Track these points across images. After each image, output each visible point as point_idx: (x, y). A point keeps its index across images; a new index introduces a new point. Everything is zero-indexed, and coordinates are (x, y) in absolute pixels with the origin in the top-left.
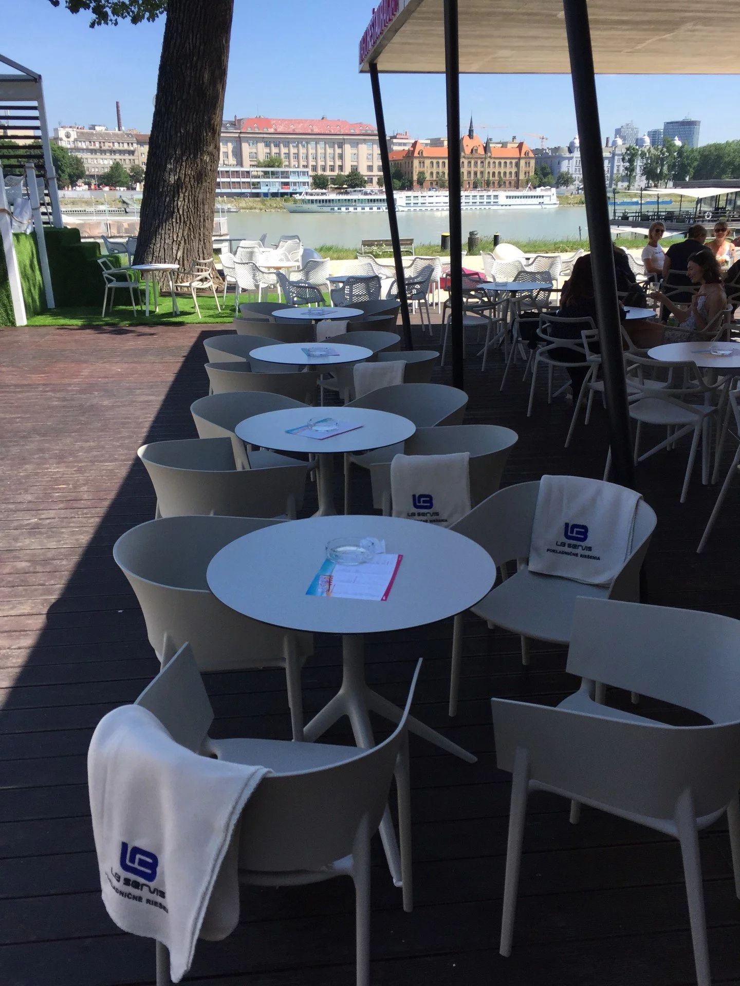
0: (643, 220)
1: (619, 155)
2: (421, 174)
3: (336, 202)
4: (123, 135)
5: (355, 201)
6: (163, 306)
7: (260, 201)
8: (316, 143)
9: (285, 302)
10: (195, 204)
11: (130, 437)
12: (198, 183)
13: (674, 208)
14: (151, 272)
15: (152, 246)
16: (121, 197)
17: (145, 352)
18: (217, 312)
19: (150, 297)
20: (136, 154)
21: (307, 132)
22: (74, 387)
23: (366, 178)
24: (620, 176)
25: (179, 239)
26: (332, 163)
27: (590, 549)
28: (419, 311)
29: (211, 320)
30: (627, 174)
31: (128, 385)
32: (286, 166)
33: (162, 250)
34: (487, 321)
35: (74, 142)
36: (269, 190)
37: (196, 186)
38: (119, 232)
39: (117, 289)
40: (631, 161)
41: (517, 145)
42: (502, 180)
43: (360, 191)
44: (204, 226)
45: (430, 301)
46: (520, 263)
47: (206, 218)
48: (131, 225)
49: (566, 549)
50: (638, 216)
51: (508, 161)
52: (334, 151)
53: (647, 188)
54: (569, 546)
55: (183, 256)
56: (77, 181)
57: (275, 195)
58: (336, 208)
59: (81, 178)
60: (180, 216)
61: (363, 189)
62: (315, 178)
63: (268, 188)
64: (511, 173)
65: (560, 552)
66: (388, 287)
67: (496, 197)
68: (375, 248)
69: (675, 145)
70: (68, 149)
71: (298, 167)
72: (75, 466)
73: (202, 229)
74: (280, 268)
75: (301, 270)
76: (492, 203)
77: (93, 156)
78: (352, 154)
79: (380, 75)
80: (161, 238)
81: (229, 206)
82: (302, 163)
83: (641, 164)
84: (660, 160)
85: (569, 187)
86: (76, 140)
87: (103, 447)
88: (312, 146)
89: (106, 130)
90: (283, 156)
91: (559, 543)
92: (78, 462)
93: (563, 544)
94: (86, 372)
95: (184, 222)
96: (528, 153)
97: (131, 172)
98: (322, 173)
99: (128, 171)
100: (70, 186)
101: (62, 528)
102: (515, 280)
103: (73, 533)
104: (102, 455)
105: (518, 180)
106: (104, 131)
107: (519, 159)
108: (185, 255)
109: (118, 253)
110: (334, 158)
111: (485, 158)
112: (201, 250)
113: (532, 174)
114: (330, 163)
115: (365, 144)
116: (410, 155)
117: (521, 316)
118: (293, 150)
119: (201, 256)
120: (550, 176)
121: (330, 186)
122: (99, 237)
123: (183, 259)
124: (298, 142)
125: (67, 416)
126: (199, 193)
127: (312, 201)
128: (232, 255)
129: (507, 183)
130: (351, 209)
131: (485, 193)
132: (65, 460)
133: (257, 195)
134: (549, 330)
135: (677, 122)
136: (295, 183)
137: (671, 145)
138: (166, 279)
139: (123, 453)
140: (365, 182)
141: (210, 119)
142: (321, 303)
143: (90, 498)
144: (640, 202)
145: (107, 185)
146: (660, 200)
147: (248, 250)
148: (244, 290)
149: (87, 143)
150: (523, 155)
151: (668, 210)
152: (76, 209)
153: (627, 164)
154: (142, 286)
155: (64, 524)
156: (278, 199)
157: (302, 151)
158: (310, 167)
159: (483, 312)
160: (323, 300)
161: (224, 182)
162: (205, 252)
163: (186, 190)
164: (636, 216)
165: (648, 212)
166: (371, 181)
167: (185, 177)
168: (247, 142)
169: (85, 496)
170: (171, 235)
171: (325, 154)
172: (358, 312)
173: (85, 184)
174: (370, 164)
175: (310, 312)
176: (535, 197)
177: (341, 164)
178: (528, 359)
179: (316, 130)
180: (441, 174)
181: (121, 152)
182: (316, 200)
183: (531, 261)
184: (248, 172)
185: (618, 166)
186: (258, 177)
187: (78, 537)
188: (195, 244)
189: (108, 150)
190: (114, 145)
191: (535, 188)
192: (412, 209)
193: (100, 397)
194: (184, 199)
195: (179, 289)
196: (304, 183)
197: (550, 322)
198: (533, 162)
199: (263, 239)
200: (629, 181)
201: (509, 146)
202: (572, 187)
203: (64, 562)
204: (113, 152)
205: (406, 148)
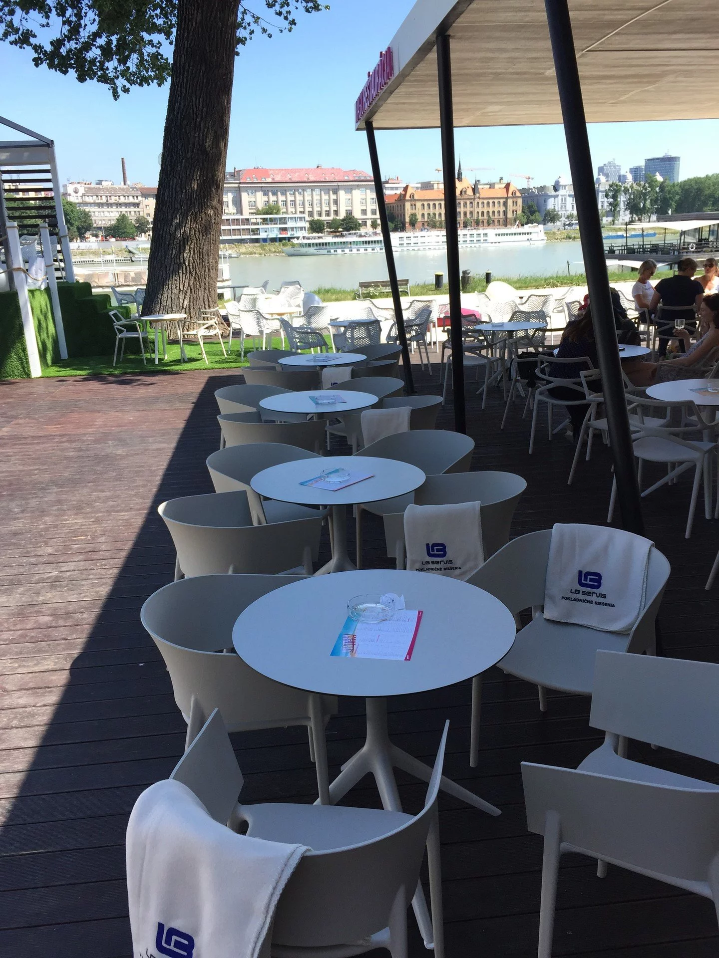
0: (630, 253)
1: (602, 192)
2: (413, 216)
3: (332, 245)
4: (127, 189)
5: (350, 243)
6: (172, 353)
7: (259, 247)
8: (312, 190)
9: (288, 349)
10: (200, 255)
11: (144, 486)
12: (203, 236)
13: (657, 240)
14: (160, 323)
15: (159, 296)
16: (127, 246)
17: (156, 400)
18: (223, 358)
19: (159, 345)
20: (141, 206)
21: (303, 180)
22: (89, 437)
23: (360, 222)
24: (604, 211)
25: (185, 289)
26: (328, 209)
27: (604, 596)
28: (418, 350)
29: (218, 366)
30: (611, 209)
31: (140, 433)
32: (283, 213)
33: (169, 300)
34: (486, 361)
35: (82, 196)
36: (267, 236)
37: (201, 238)
38: (126, 281)
39: (127, 339)
40: (615, 197)
41: (505, 185)
42: (491, 218)
43: (355, 234)
44: (209, 276)
45: (428, 341)
46: (514, 303)
47: (210, 268)
48: (138, 275)
49: (580, 596)
50: (624, 249)
51: (496, 201)
52: (329, 197)
53: (631, 222)
54: (584, 593)
55: (189, 305)
56: (85, 233)
57: (273, 240)
58: (332, 251)
59: (89, 231)
60: (186, 267)
61: (357, 231)
62: (312, 223)
63: (266, 234)
64: (499, 212)
65: (575, 600)
66: (387, 329)
67: (486, 235)
68: (372, 289)
69: (656, 181)
70: (76, 204)
71: (296, 213)
72: (93, 517)
73: (207, 279)
74: (283, 314)
75: (303, 316)
76: (482, 241)
77: (101, 209)
78: (346, 199)
79: (375, 132)
80: (168, 289)
81: (230, 252)
82: (299, 209)
83: (625, 199)
84: (643, 195)
85: (555, 224)
86: (84, 195)
87: (118, 497)
88: (308, 193)
89: (112, 185)
90: (280, 203)
91: (573, 591)
92: (95, 512)
93: (577, 592)
94: (99, 422)
95: (190, 272)
96: (515, 193)
97: (137, 223)
98: (318, 218)
99: (134, 222)
100: (79, 238)
101: (83, 580)
102: (510, 321)
103: (93, 585)
104: (118, 505)
105: (506, 218)
106: (110, 186)
107: (507, 198)
108: (192, 304)
109: (127, 303)
110: (329, 204)
111: (474, 199)
112: (206, 299)
113: (520, 212)
114: (325, 208)
115: (359, 189)
116: (402, 198)
117: (520, 357)
118: (290, 198)
119: (207, 303)
120: (537, 214)
121: (326, 230)
122: (107, 287)
123: (190, 308)
124: (296, 189)
125: (82, 467)
126: (203, 245)
127: (309, 245)
128: (236, 303)
129: (496, 221)
130: (347, 251)
131: (475, 232)
132: (83, 511)
133: (257, 241)
134: (547, 370)
135: (658, 159)
136: (292, 229)
137: (652, 181)
138: (173, 327)
139: (138, 502)
140: (360, 225)
141: (214, 175)
142: (324, 347)
143: (108, 548)
144: (625, 235)
145: (114, 237)
146: (645, 233)
147: (250, 297)
148: (248, 336)
149: (95, 197)
150: (510, 195)
151: (653, 243)
152: (85, 260)
153: (611, 200)
154: (151, 337)
155: (84, 577)
156: (277, 244)
157: (299, 198)
158: (307, 213)
159: (480, 352)
160: (325, 344)
161: (225, 230)
162: (210, 300)
163: (192, 242)
164: (622, 250)
165: (633, 245)
166: (365, 224)
167: (190, 231)
168: (246, 191)
169: (103, 547)
170: (178, 285)
171: (321, 200)
172: (362, 357)
173: (93, 236)
174: (364, 208)
175: (315, 359)
176: (523, 233)
177: (336, 209)
178: (527, 395)
179: (312, 179)
180: (432, 215)
181: (127, 205)
182: (313, 244)
183: (524, 300)
184: (248, 220)
185: (602, 202)
186: (257, 224)
187: (98, 589)
188: (201, 293)
189: (114, 203)
190: (120, 199)
191: (523, 225)
192: (405, 249)
193: (115, 446)
194: (190, 251)
195: (186, 336)
196: (301, 228)
197: (548, 362)
198: (520, 201)
199: (265, 286)
200: (614, 216)
201: (497, 186)
202: (558, 223)
203: (85, 615)
204: (119, 205)
205: (398, 192)
